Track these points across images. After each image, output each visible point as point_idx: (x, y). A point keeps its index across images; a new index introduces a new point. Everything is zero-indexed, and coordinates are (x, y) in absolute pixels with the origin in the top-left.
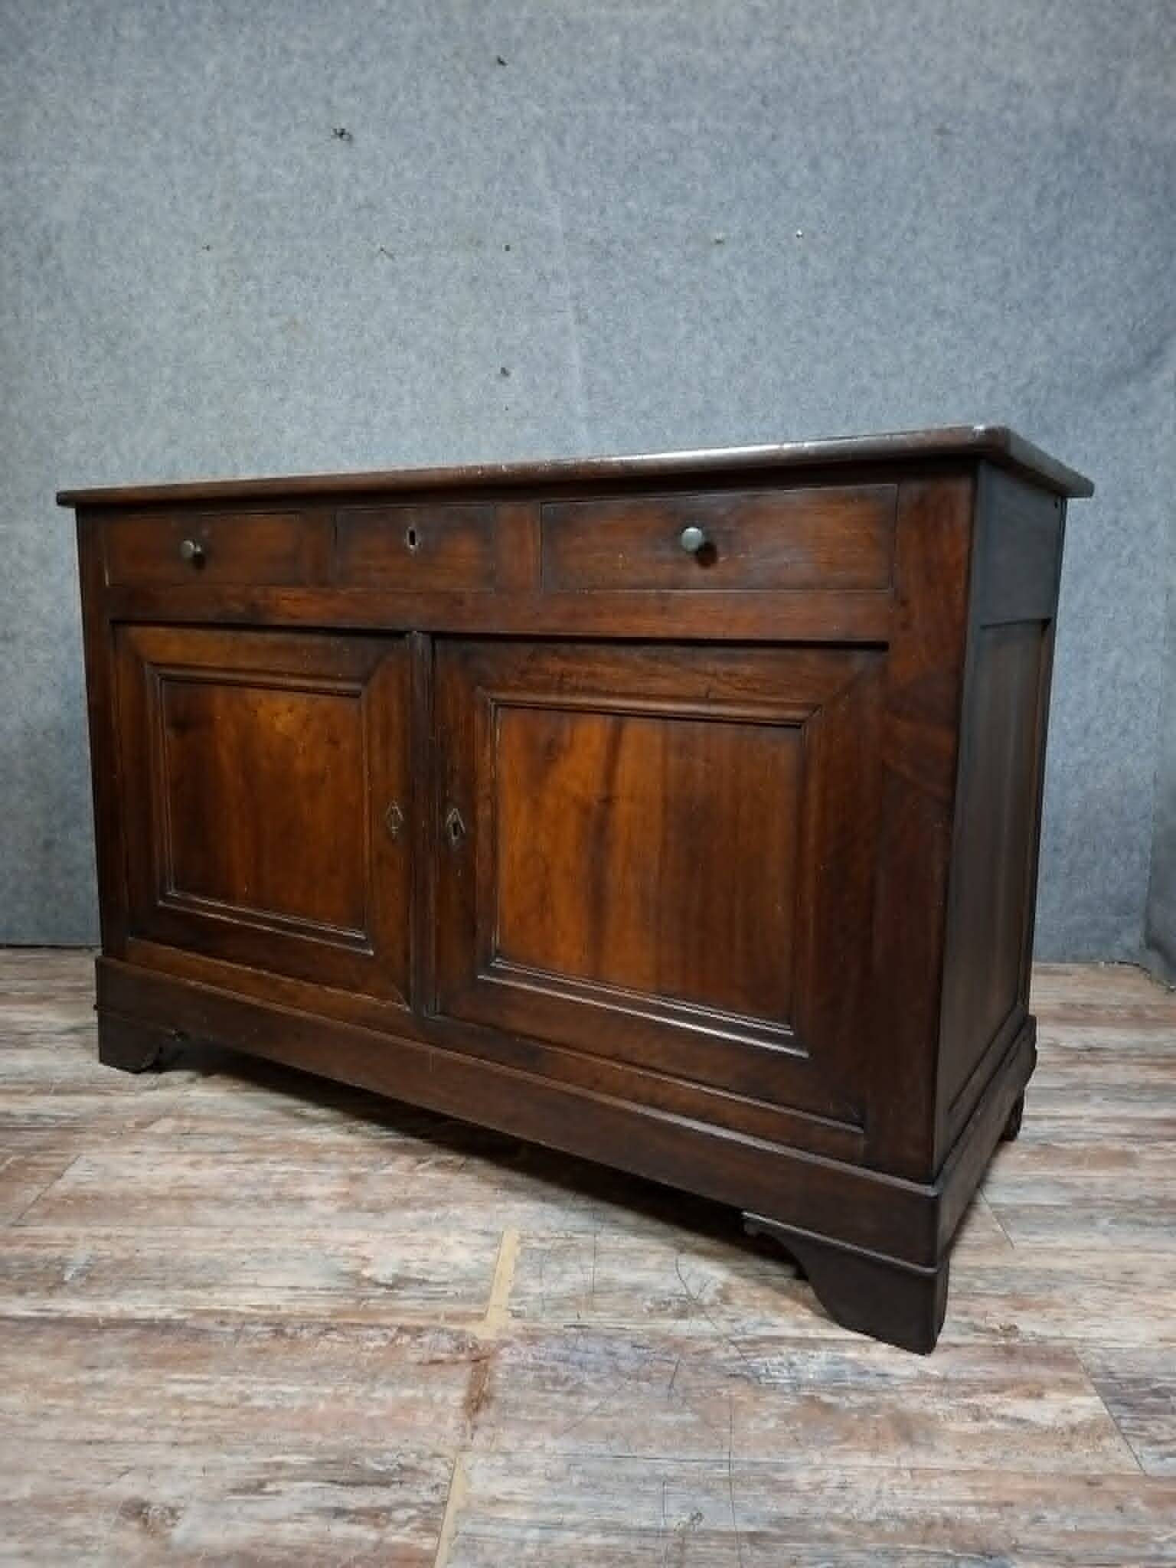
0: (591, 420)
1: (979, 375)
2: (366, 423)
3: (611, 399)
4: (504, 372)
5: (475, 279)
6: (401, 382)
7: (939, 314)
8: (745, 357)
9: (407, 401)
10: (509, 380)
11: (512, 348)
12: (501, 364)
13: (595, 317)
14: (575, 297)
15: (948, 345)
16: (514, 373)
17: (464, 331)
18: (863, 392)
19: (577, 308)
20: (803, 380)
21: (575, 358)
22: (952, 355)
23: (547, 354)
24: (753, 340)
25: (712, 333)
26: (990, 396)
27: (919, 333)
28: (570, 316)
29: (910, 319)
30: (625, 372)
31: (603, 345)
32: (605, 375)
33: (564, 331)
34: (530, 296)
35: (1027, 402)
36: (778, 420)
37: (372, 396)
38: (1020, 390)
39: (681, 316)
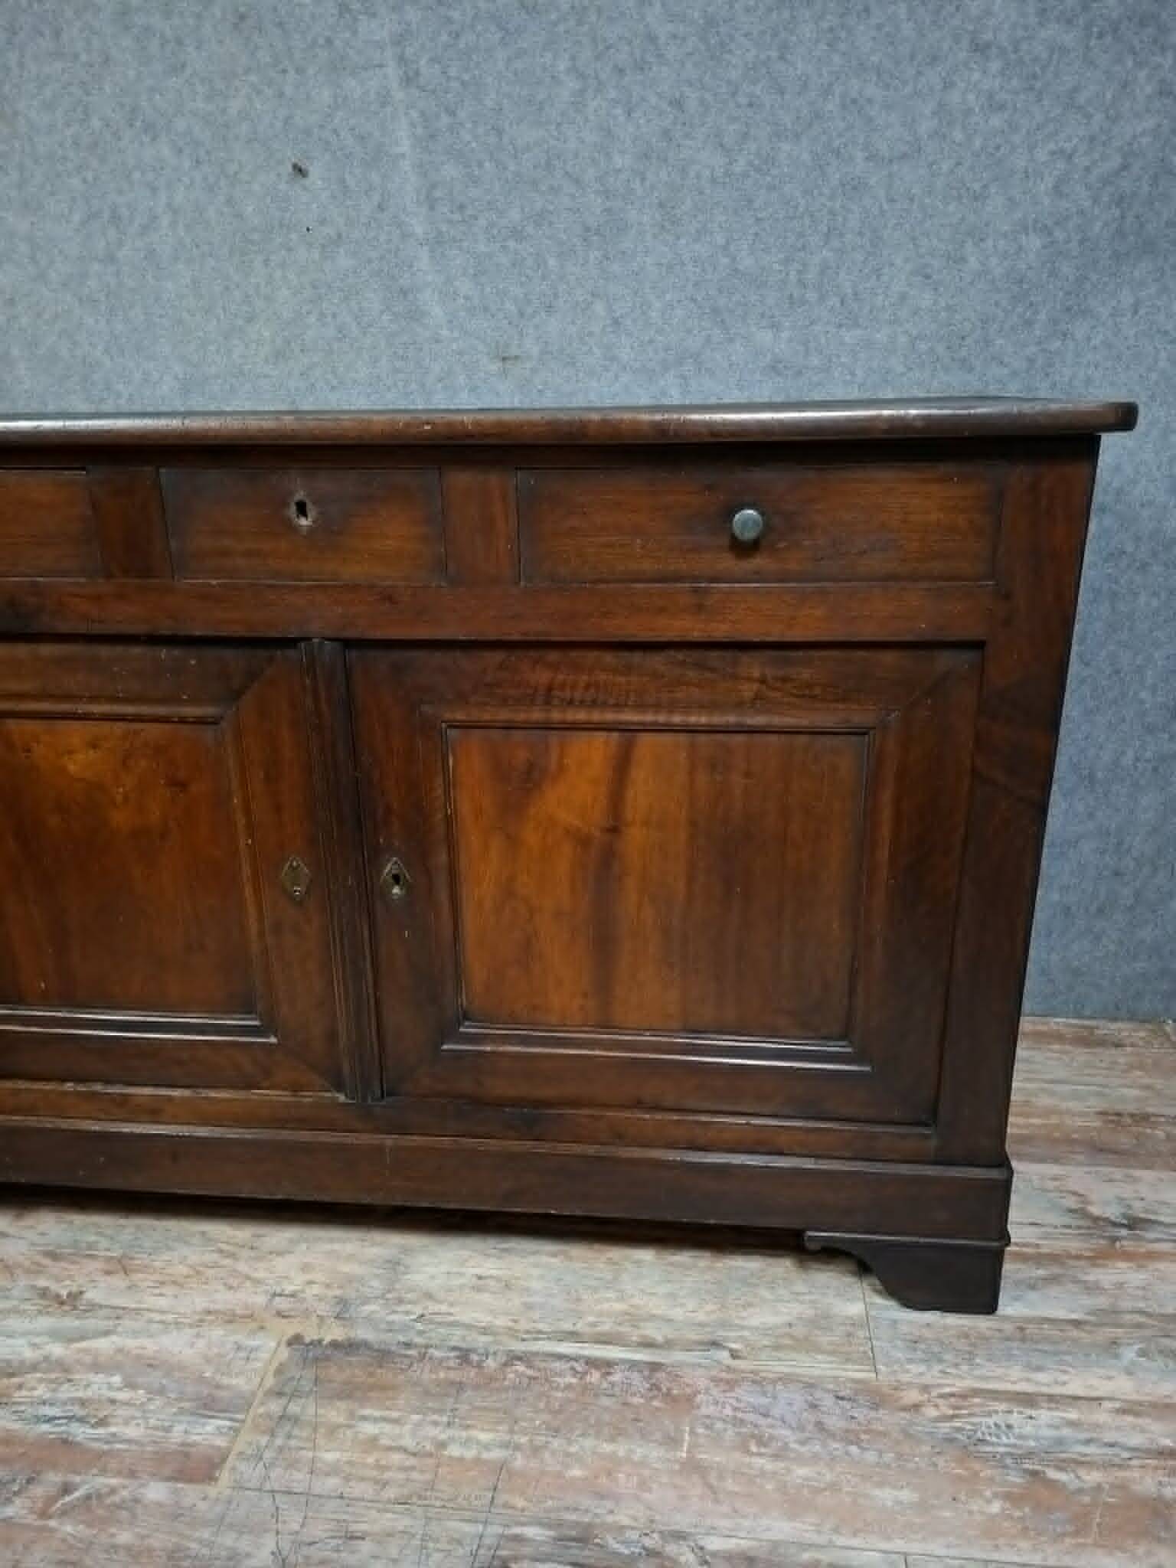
0: (438, 242)
1: (1042, 155)
2: (111, 259)
3: (462, 207)
4: (299, 171)
5: (242, 17)
6: (154, 190)
7: (980, 49)
8: (666, 134)
9: (165, 221)
10: (307, 182)
11: (308, 132)
12: (291, 156)
13: (428, 72)
14: (399, 40)
15: (994, 105)
16: (315, 171)
17: (235, 106)
18: (855, 187)
19: (401, 59)
20: (758, 170)
21: (405, 146)
22: (996, 121)
23: (362, 139)
24: (678, 104)
25: (613, 94)
26: (1057, 191)
27: (948, 85)
28: (392, 71)
29: (934, 59)
30: (480, 165)
31: (445, 119)
32: (450, 171)
33: (385, 99)
34: (329, 41)
35: (1120, 201)
36: (720, 240)
37: (115, 218)
38: (1106, 181)
39: (562, 65)
